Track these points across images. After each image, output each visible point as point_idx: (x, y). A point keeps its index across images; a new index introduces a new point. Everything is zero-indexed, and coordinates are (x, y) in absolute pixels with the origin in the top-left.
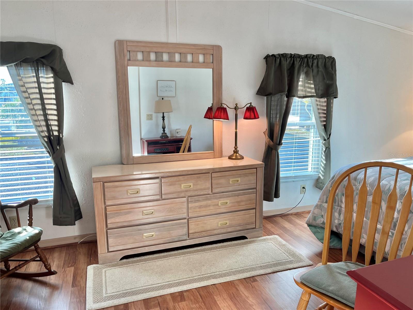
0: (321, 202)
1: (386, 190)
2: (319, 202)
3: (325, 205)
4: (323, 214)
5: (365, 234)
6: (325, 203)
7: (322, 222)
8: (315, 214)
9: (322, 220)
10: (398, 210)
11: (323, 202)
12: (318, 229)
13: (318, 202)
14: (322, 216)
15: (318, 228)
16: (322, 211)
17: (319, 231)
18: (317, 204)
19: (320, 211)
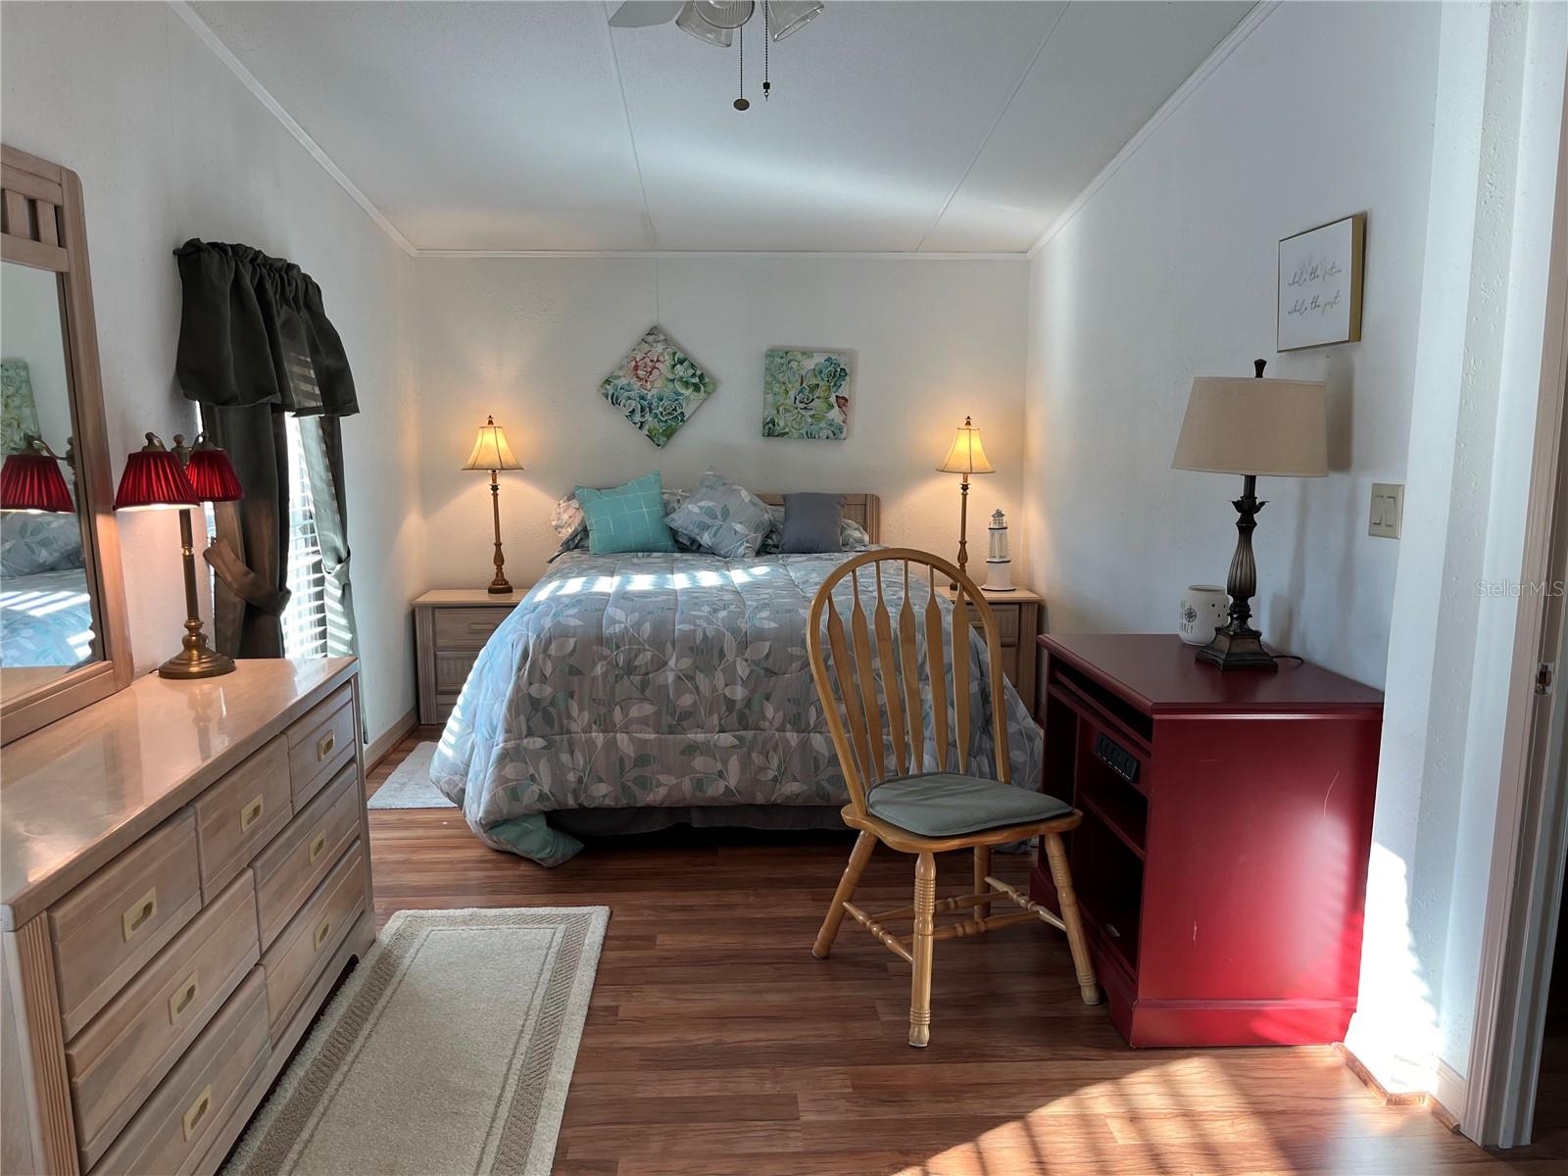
0: (515, 739)
1: (698, 642)
2: (511, 740)
3: (528, 743)
4: (532, 771)
5: (662, 774)
6: (526, 737)
7: (536, 797)
8: (512, 780)
9: (535, 788)
10: (742, 679)
11: (521, 738)
12: (526, 825)
13: (505, 741)
14: (532, 778)
15: (524, 821)
16: (527, 763)
17: (531, 827)
18: (506, 749)
19: (521, 765)
